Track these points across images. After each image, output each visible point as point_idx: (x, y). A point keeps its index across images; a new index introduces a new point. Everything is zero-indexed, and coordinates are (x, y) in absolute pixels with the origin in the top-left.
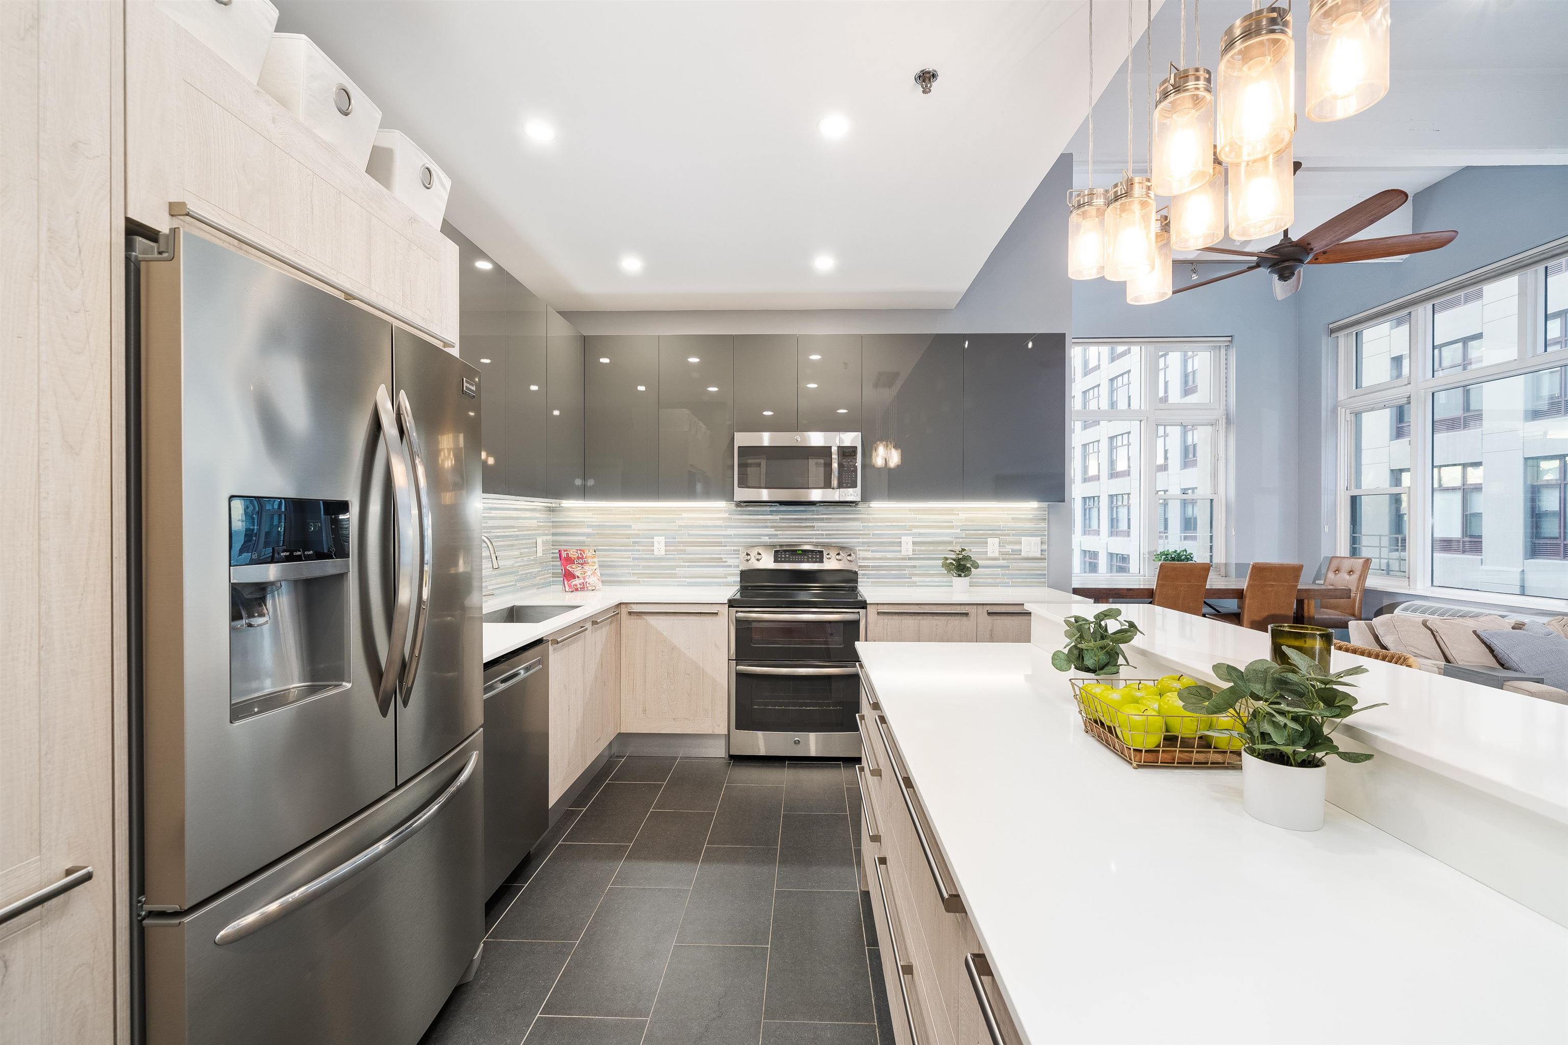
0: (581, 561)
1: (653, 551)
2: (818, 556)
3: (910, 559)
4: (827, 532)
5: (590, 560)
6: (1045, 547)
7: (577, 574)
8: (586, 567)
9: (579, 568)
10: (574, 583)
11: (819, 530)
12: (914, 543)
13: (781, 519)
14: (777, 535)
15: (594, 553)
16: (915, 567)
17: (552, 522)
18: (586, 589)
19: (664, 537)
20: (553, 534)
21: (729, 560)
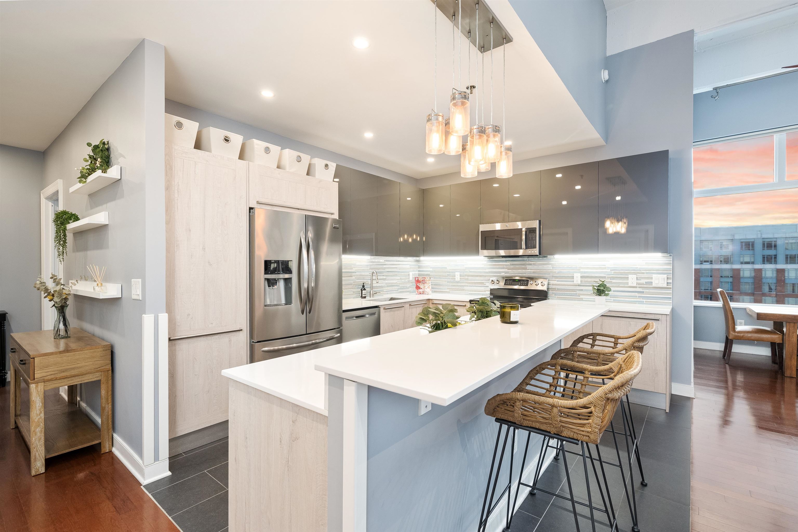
0: (423, 282)
1: (455, 279)
2: (526, 283)
3: (579, 285)
4: (533, 271)
5: (427, 282)
6: (670, 281)
7: (421, 287)
8: (425, 285)
9: (422, 285)
10: (419, 291)
11: (529, 270)
12: (581, 277)
13: (510, 264)
14: (509, 272)
15: (430, 279)
16: (582, 290)
17: (418, 266)
18: (424, 293)
19: (459, 273)
20: (419, 271)
21: (487, 284)
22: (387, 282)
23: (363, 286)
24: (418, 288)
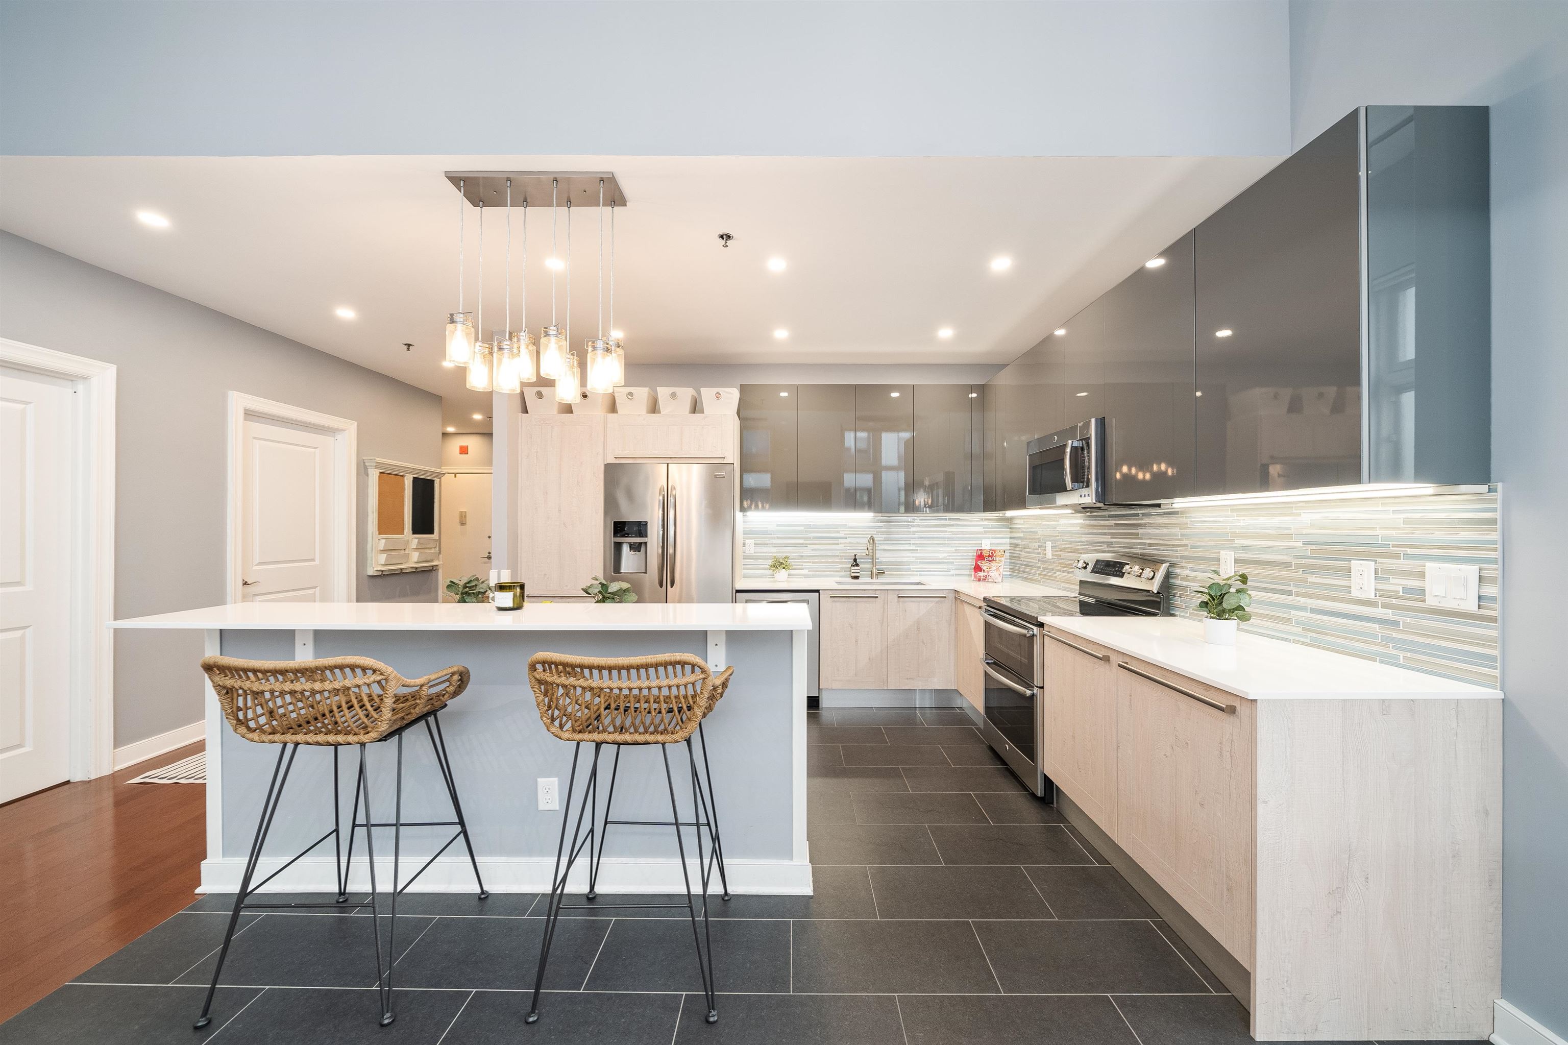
0: (990, 559)
1: (1046, 554)
2: (1122, 570)
5: (997, 559)
6: (1491, 590)
7: (984, 568)
8: (993, 564)
9: (987, 564)
11: (1142, 539)
12: (1236, 561)
13: (1115, 525)
15: (1003, 553)
20: (1011, 538)
22: (918, 555)
23: (855, 560)
24: (978, 569)
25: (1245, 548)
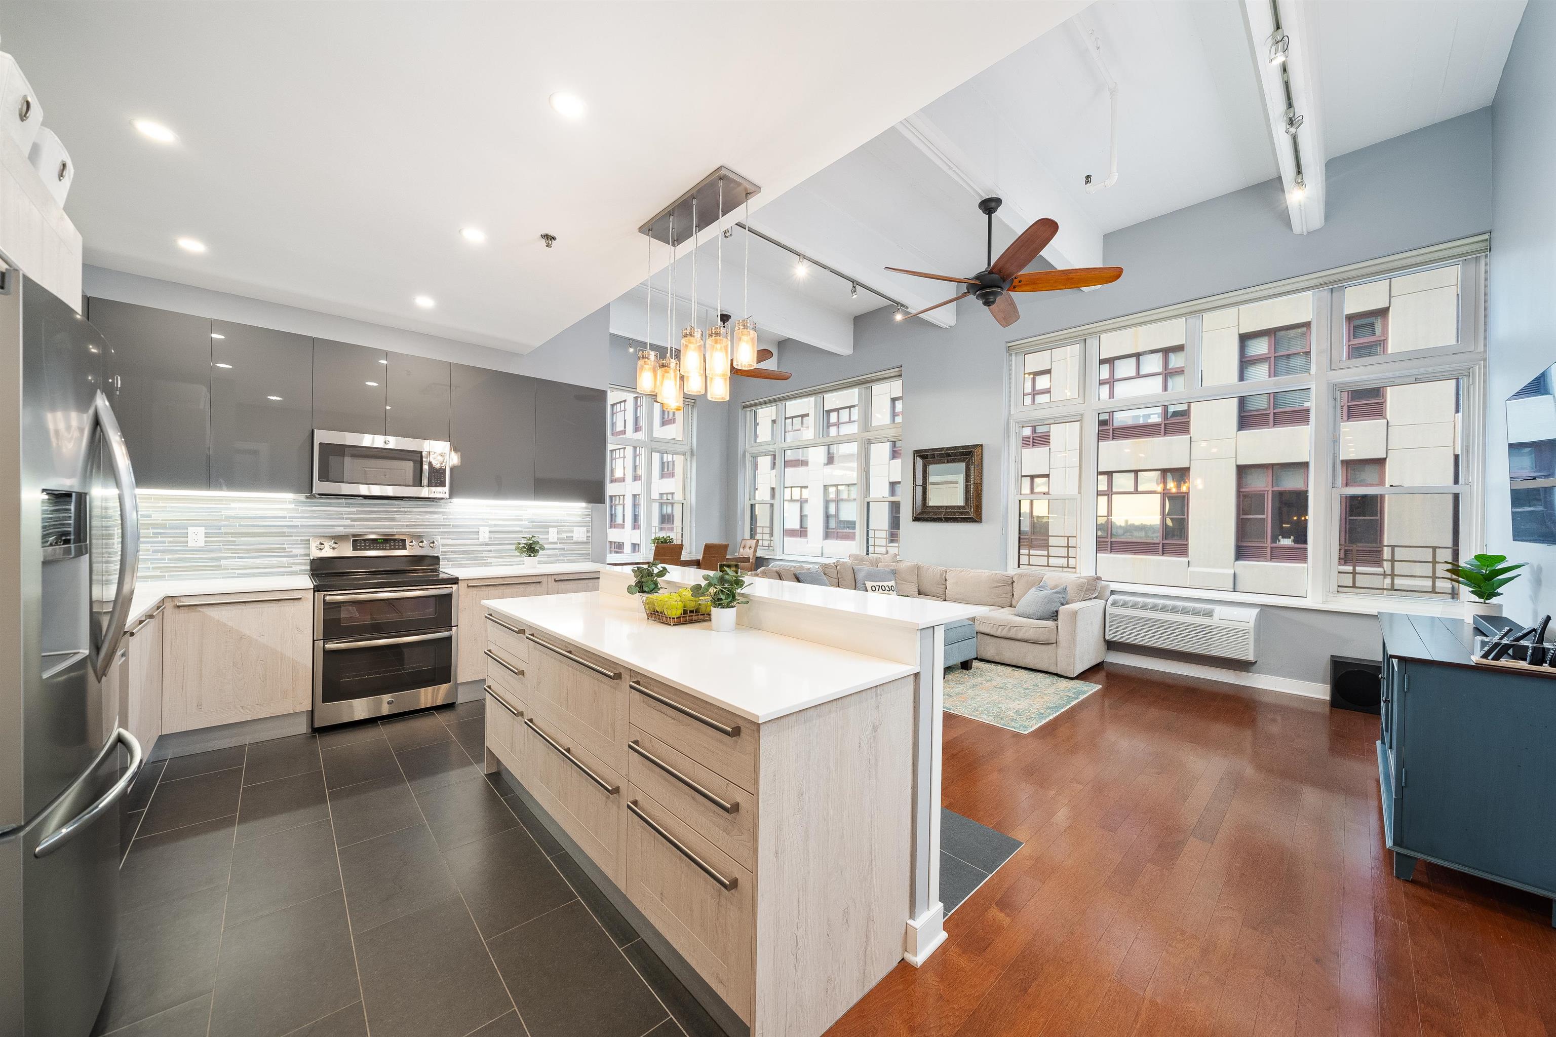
1: (187, 542)
2: (401, 544)
3: (486, 544)
6: (589, 534)
11: (400, 522)
12: (490, 532)
16: (490, 551)
19: (204, 528)
21: (294, 550)
25: (495, 525)
